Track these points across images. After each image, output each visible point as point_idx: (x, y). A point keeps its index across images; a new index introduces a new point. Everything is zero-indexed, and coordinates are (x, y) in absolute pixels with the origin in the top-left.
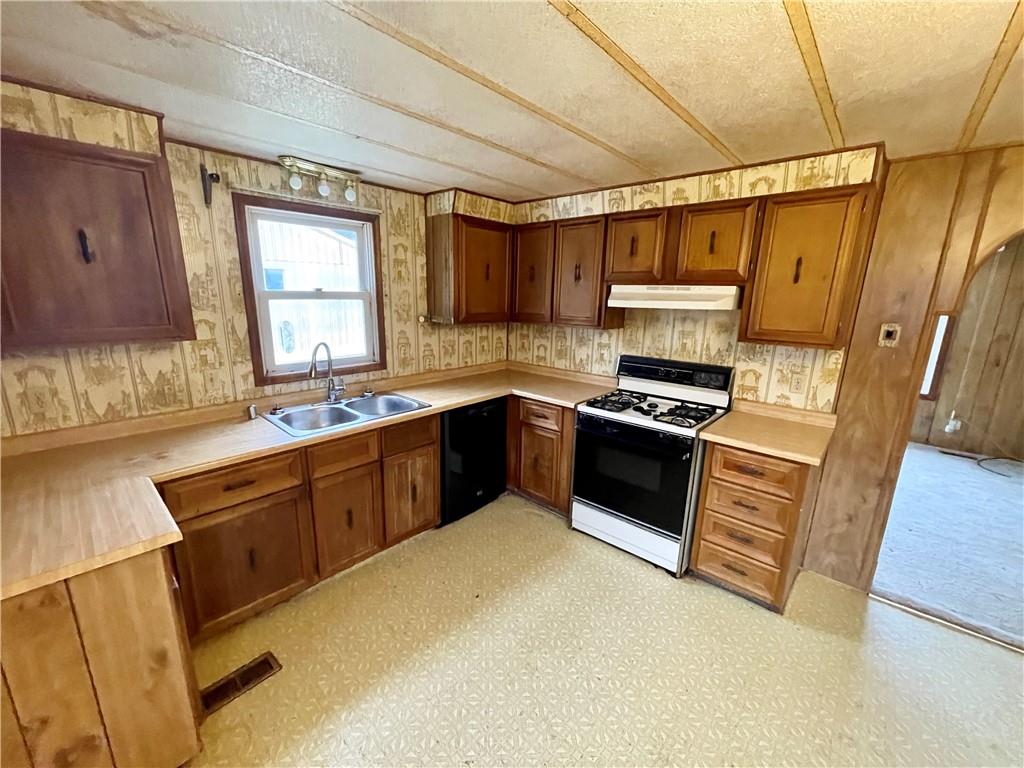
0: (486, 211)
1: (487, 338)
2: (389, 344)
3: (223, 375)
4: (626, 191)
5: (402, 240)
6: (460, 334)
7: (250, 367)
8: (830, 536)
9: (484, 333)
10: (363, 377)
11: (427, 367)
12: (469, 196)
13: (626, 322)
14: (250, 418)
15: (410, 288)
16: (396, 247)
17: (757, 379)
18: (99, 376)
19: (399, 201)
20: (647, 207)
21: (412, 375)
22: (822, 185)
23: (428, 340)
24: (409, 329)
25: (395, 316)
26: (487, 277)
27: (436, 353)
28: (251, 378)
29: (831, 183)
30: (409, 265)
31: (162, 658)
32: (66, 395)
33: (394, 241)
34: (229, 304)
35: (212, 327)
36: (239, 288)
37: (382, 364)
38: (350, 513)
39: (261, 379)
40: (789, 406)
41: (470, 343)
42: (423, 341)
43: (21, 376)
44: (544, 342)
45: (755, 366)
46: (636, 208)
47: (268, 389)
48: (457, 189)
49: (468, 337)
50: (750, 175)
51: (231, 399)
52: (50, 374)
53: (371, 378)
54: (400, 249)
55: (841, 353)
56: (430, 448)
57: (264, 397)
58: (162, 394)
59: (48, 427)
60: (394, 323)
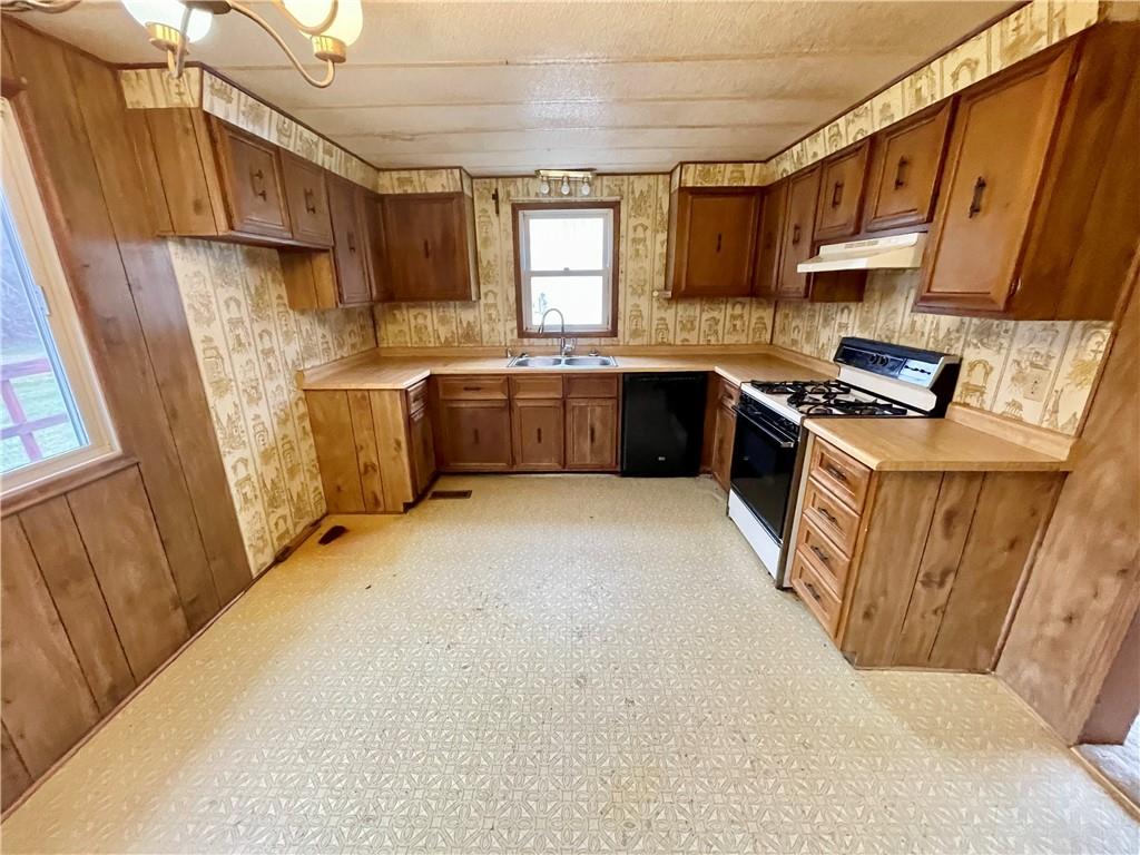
0: (725, 177)
1: (741, 316)
2: (621, 316)
3: (500, 327)
4: (841, 121)
5: (643, 220)
6: (702, 311)
7: (515, 324)
8: (1039, 637)
9: (738, 310)
10: (595, 341)
11: (660, 340)
12: (699, 167)
13: (866, 294)
14: (507, 357)
15: (646, 264)
16: (635, 229)
17: (987, 374)
18: (443, 321)
19: (640, 185)
20: (860, 137)
22: (1032, 50)
23: (662, 314)
24: (644, 303)
25: (629, 290)
26: (719, 248)
27: (671, 327)
28: (516, 332)
29: (1043, 44)
30: (648, 243)
31: (398, 443)
32: (430, 329)
33: (633, 222)
34: (506, 281)
35: (495, 295)
36: (512, 269)
37: (614, 333)
38: (539, 431)
39: (523, 333)
40: (1019, 421)
41: (717, 322)
42: (657, 314)
43: (416, 318)
44: (798, 323)
45: (985, 354)
46: (851, 142)
47: (526, 341)
48: (682, 164)
49: (715, 314)
50: (952, 61)
51: (501, 344)
52: (426, 317)
53: (603, 343)
54: (640, 229)
55: (1107, 333)
56: (609, 403)
57: (522, 346)
58: (469, 335)
59: (422, 345)
60: (629, 296)
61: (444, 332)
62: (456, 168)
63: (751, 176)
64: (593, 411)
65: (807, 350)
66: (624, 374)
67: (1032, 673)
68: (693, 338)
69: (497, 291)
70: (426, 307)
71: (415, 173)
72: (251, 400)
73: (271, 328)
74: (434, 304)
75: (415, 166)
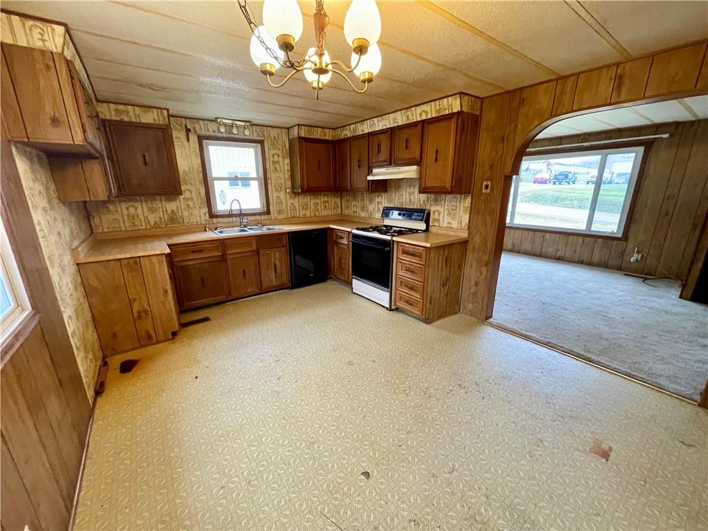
0: (317, 134)
1: (328, 201)
2: (271, 203)
3: (196, 212)
4: (375, 120)
5: (277, 151)
6: (311, 199)
7: (207, 210)
8: (469, 294)
9: (326, 199)
10: (258, 218)
11: (292, 215)
12: (306, 128)
13: (389, 189)
14: (206, 231)
15: (281, 175)
16: (273, 156)
17: (439, 214)
18: (152, 210)
19: (274, 133)
20: (384, 128)
21: (284, 219)
22: (444, 113)
23: (292, 201)
24: (282, 195)
25: (274, 189)
26: (319, 168)
27: (297, 208)
28: (207, 215)
29: (447, 112)
30: (281, 164)
31: (166, 292)
32: (141, 217)
33: (272, 152)
34: (197, 182)
35: (191, 192)
36: (201, 174)
37: (268, 212)
38: (244, 272)
39: (212, 215)
40: (452, 228)
41: (318, 204)
42: (290, 202)
43: (127, 209)
44: (356, 203)
45: (438, 208)
46: (380, 128)
47: (215, 220)
48: (299, 125)
49: (316, 201)
50: (419, 109)
51: (199, 223)
52: (136, 209)
53: (263, 218)
54: (276, 156)
55: (470, 197)
56: (283, 249)
57: (213, 223)
58: (173, 219)
59: (136, 228)
60: (274, 191)
61: (153, 218)
62: (165, 109)
63: (329, 135)
64: (274, 255)
65: (363, 214)
66: (288, 233)
67: (470, 306)
68: (308, 213)
69: (192, 189)
70: (137, 201)
71: (130, 108)
74: (143, 198)
75: (131, 103)
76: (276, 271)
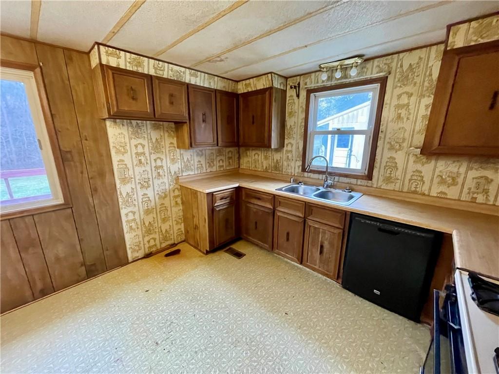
2: (377, 165)
3: (292, 164)
6: (470, 169)
11: (413, 189)
14: (290, 182)
15: (408, 125)
16: (399, 97)
18: (266, 158)
19: (411, 59)
21: (394, 190)
23: (419, 167)
24: (400, 156)
25: (387, 146)
26: (492, 107)
27: (427, 179)
28: (301, 168)
30: (411, 107)
32: (260, 161)
33: (398, 91)
34: (299, 137)
35: (292, 146)
36: (303, 130)
37: (369, 177)
42: (412, 166)
43: (255, 155)
47: (306, 174)
48: (449, 28)
51: (293, 174)
52: (259, 155)
54: (404, 96)
56: (337, 231)
57: (304, 177)
58: (277, 167)
59: (256, 169)
60: (386, 150)
61: (265, 164)
62: (269, 73)
64: (324, 233)
68: (452, 193)
69: (294, 143)
70: (259, 150)
71: (251, 80)
72: (142, 187)
73: (163, 157)
74: (263, 149)
76: (321, 252)
